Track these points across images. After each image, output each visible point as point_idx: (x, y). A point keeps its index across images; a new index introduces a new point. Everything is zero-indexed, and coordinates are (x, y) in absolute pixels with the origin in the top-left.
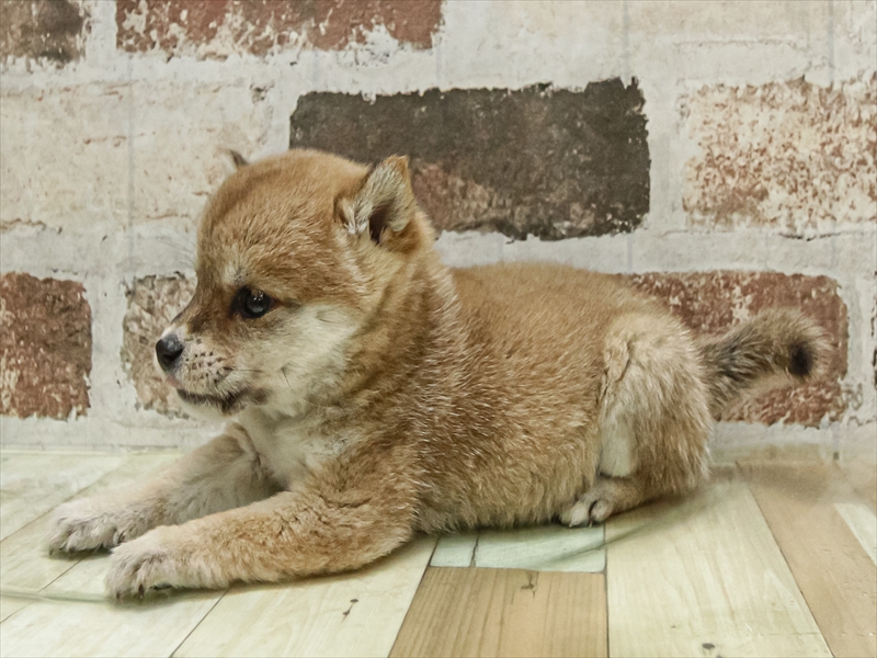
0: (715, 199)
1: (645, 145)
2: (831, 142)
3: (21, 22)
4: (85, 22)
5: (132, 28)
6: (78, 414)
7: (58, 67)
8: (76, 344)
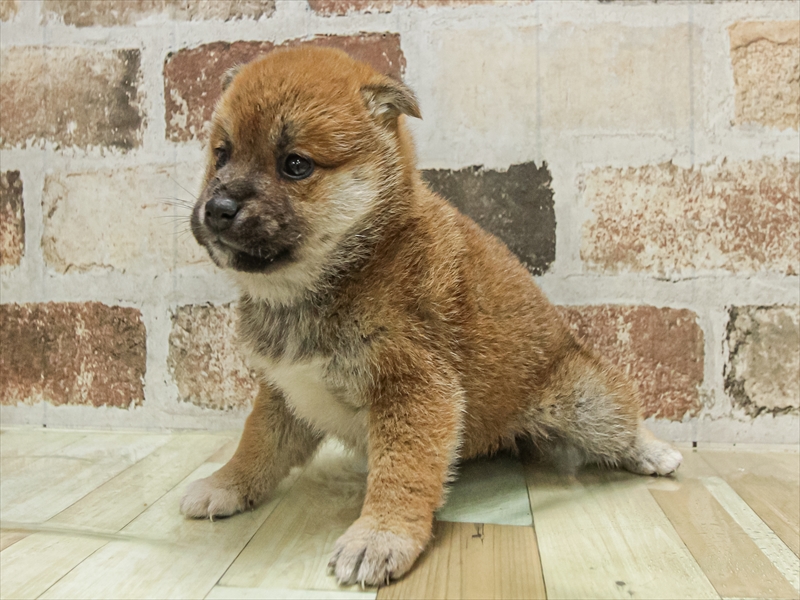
0: (604, 251)
1: (552, 211)
2: (692, 209)
3: (97, 120)
4: (143, 120)
5: (177, 125)
6: (136, 405)
7: (124, 153)
8: (135, 354)
